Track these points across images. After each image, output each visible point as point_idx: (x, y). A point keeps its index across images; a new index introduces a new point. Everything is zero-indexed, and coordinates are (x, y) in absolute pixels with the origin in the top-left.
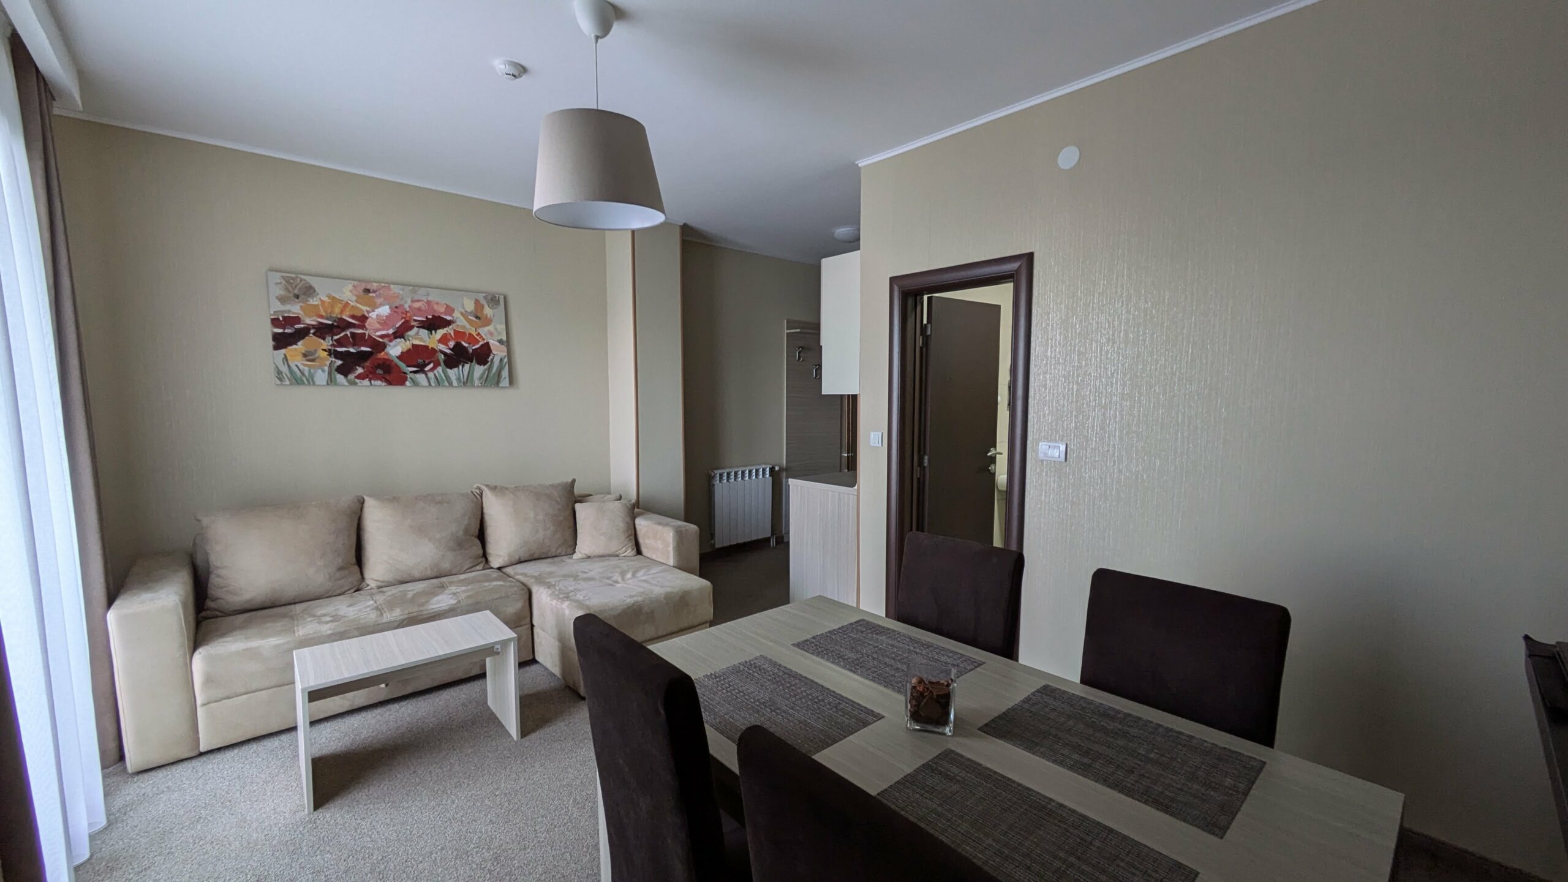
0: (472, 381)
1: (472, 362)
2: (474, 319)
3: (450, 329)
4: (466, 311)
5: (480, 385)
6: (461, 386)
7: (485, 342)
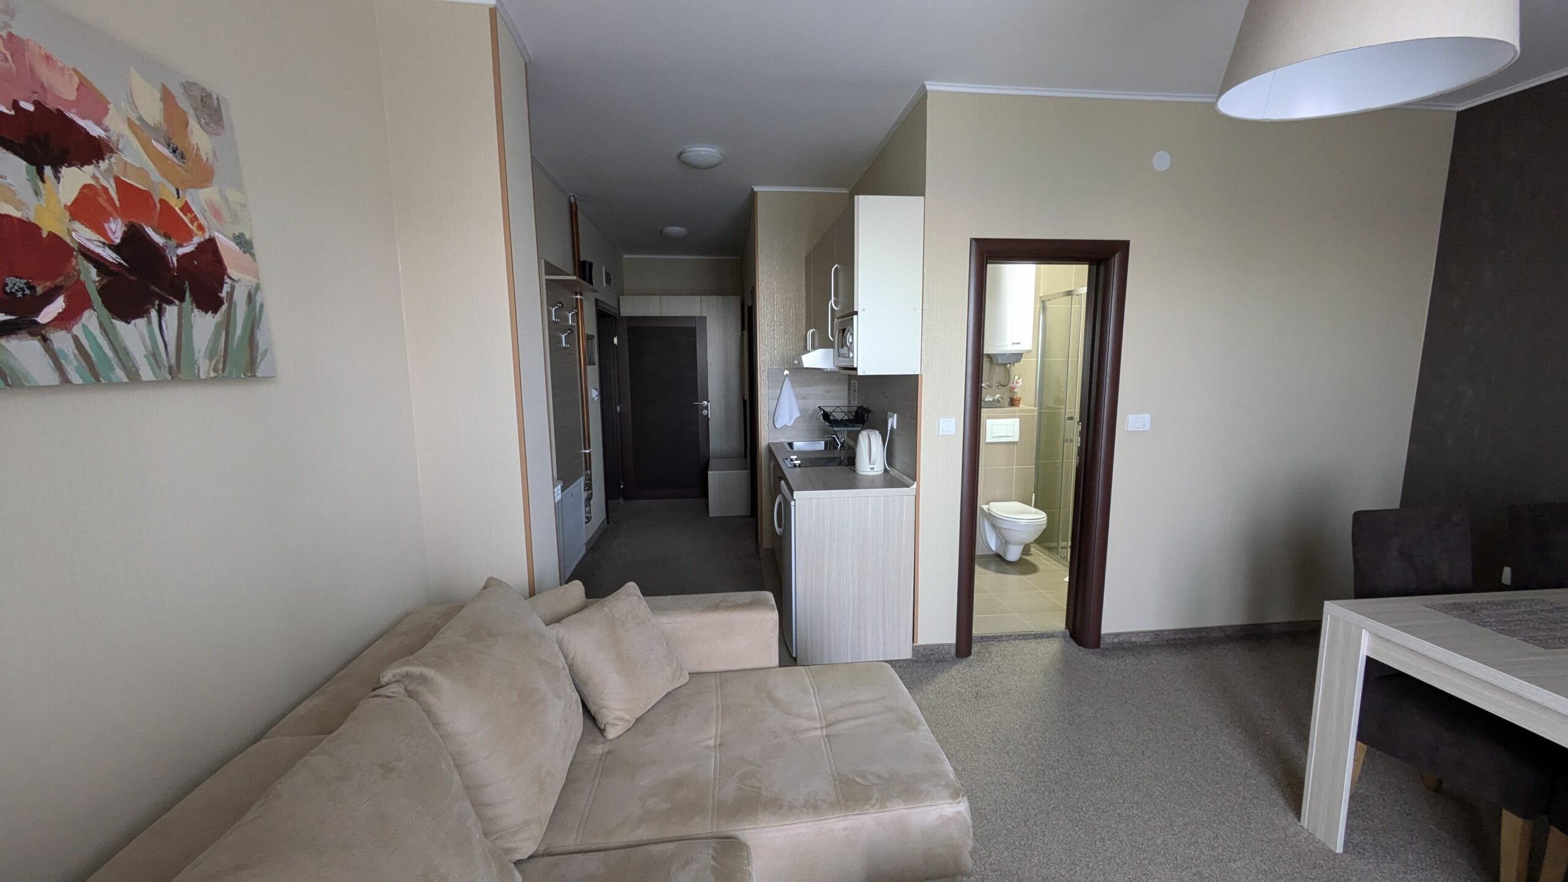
0: (193, 361)
1: (182, 299)
2: (166, 152)
3: (103, 174)
4: (140, 118)
5: (212, 374)
6: (166, 380)
7: (207, 237)
